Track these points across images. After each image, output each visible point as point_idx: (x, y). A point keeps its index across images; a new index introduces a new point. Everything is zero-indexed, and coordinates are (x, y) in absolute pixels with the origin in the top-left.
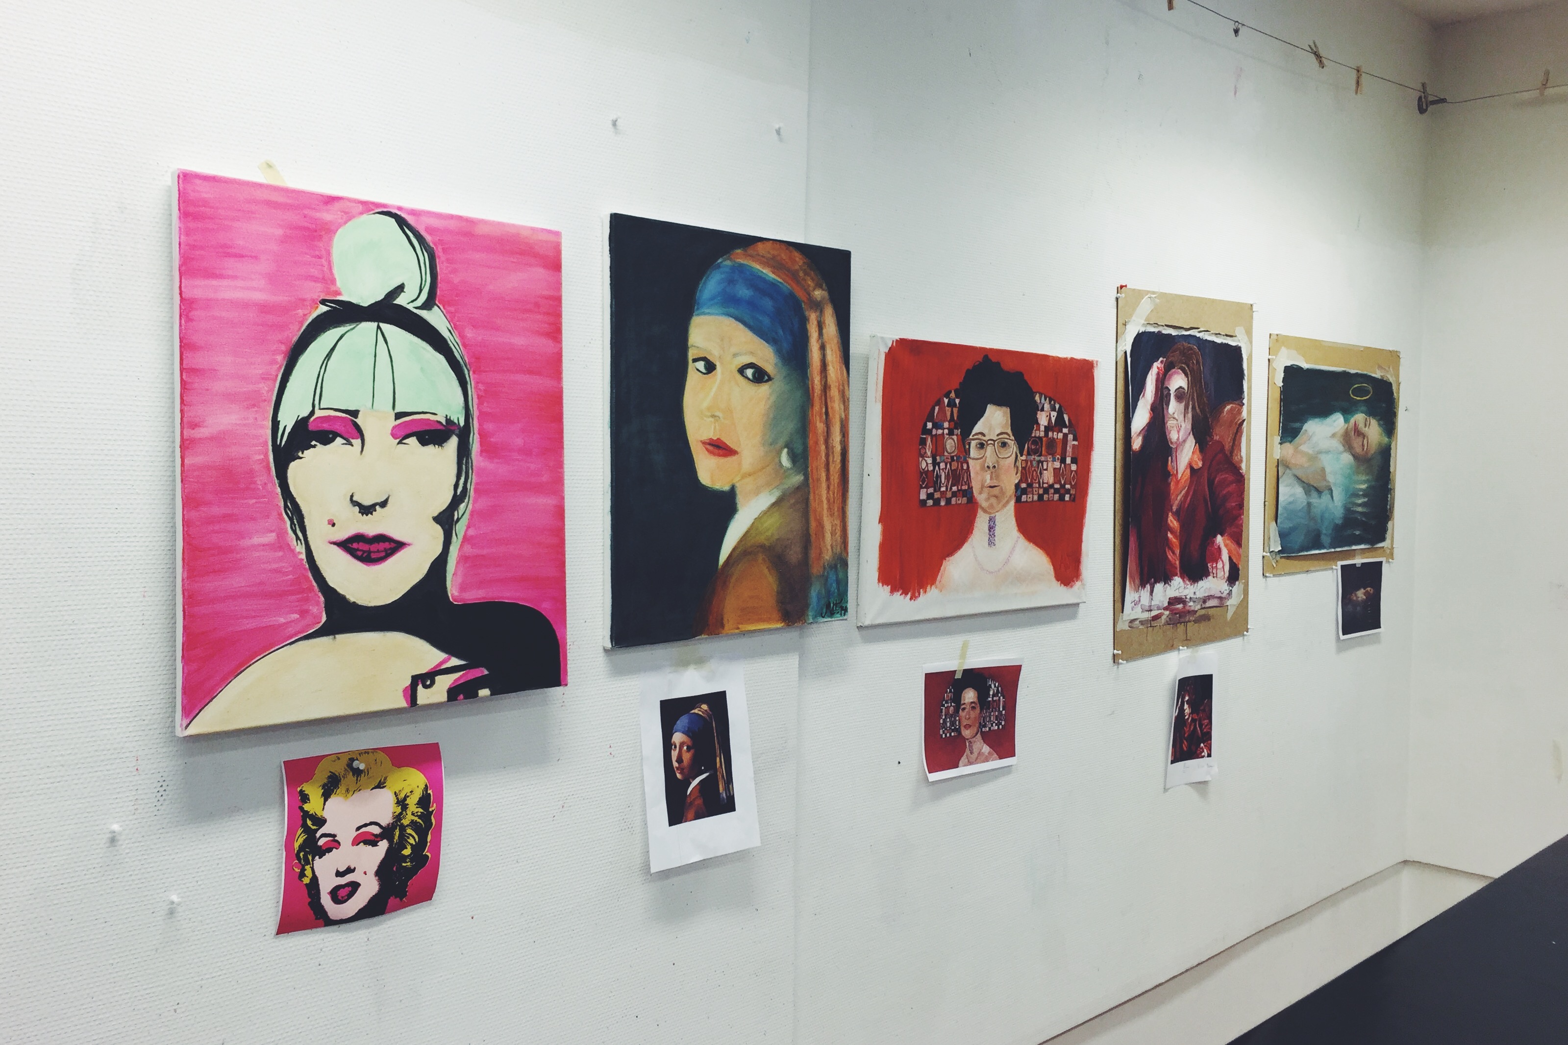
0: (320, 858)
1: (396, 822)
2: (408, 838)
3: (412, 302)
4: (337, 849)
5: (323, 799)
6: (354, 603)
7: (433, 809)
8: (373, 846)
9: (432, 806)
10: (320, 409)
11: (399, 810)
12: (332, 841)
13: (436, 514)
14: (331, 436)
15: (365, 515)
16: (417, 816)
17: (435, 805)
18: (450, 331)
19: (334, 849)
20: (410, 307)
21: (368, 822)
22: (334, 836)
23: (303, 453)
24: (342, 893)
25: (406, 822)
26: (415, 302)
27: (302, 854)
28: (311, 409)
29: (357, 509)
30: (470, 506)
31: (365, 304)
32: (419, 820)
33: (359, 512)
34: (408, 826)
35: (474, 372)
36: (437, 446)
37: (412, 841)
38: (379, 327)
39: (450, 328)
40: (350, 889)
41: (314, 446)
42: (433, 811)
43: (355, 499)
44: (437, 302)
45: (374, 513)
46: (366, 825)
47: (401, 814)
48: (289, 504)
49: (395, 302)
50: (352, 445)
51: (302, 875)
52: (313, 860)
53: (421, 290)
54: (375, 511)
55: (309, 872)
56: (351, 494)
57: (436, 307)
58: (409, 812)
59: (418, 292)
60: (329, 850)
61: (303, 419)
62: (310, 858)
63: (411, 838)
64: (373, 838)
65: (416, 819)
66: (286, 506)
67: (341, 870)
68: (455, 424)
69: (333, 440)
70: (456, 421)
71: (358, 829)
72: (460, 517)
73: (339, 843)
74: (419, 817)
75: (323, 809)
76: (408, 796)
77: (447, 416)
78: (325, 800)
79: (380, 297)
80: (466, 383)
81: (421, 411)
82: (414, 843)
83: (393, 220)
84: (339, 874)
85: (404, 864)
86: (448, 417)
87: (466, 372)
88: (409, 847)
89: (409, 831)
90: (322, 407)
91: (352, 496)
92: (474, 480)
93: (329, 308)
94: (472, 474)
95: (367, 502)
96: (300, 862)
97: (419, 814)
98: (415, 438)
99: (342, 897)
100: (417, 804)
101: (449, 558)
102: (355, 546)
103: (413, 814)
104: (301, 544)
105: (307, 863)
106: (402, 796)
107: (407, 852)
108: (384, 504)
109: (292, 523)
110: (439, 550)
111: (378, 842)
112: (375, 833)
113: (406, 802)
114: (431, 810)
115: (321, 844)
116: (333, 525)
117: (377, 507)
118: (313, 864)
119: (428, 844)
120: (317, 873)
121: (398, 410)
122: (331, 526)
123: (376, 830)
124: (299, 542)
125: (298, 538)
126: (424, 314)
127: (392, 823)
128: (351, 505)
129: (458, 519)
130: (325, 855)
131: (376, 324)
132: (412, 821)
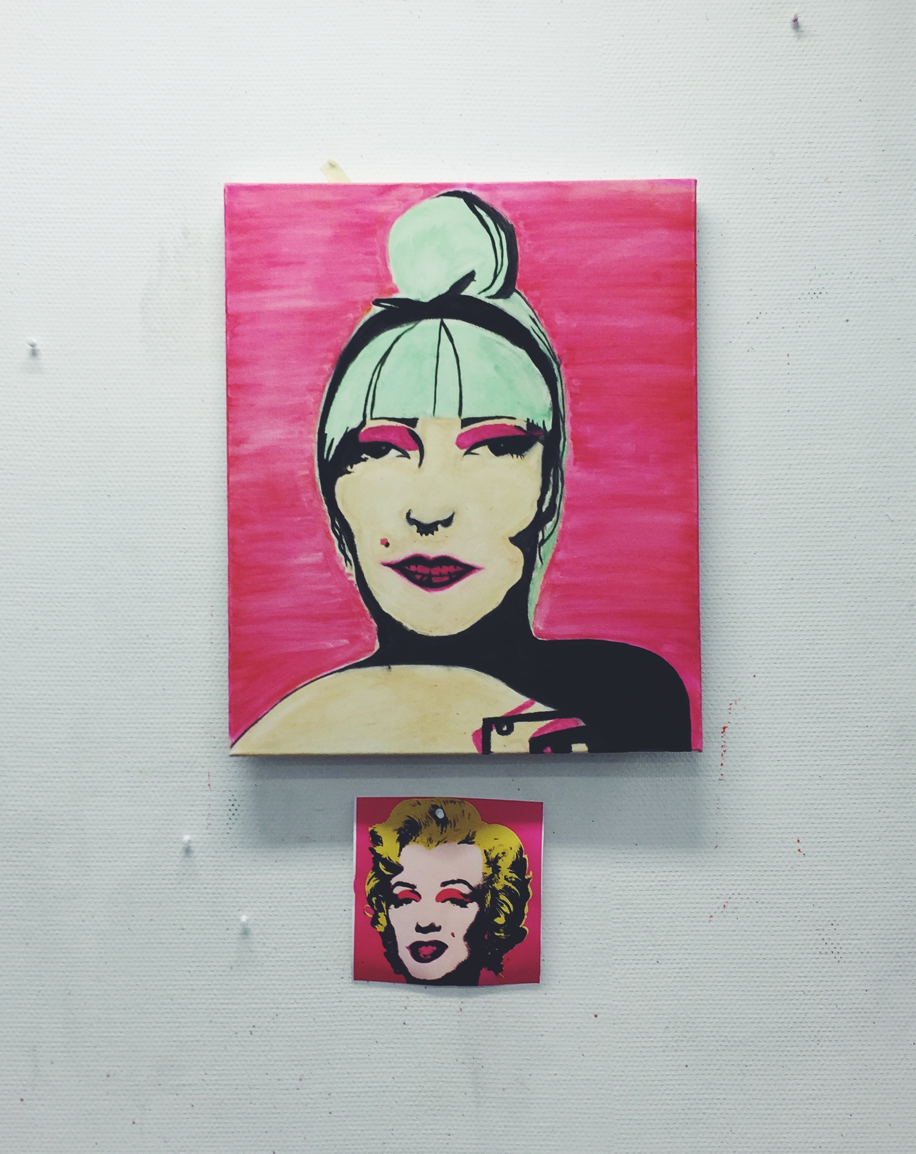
0: (396, 907)
1: (487, 884)
2: (502, 905)
3: (485, 290)
4: (417, 901)
5: (398, 844)
6: (412, 631)
7: (529, 877)
8: (461, 907)
9: (529, 874)
10: (372, 419)
11: (489, 871)
12: (410, 891)
13: (513, 535)
14: (384, 448)
15: (424, 535)
16: (511, 882)
17: (531, 873)
18: (533, 320)
19: (413, 901)
20: (482, 297)
21: (455, 879)
22: (413, 887)
23: (352, 467)
24: (425, 951)
25: (498, 886)
26: (488, 291)
27: (374, 899)
28: (362, 419)
29: (415, 528)
30: (560, 525)
31: (426, 299)
32: (513, 887)
33: (418, 532)
34: (500, 891)
35: (566, 366)
36: (515, 456)
37: (506, 909)
38: (442, 324)
39: (534, 316)
40: (435, 948)
41: (365, 460)
42: (529, 879)
43: (412, 516)
44: (517, 288)
45: (435, 532)
46: (453, 882)
47: (492, 876)
48: (337, 522)
49: (463, 294)
50: (409, 457)
51: (375, 921)
52: (388, 908)
53: (496, 276)
54: (437, 530)
55: (382, 919)
56: (407, 511)
57: (515, 295)
58: (502, 877)
59: (492, 278)
60: (408, 901)
61: (353, 430)
62: (384, 905)
63: (505, 905)
64: (461, 898)
65: (510, 885)
66: (333, 525)
67: (424, 924)
68: (540, 428)
69: (386, 452)
70: (541, 425)
71: (444, 884)
72: (545, 538)
73: (420, 896)
74: (513, 883)
75: (399, 855)
76: (500, 858)
77: (528, 420)
78: (402, 847)
79: (444, 288)
80: (556, 379)
81: (494, 415)
82: (508, 912)
83: (462, 200)
84: (419, 929)
85: (496, 934)
86: (531, 421)
87: (555, 366)
88: (503, 916)
89: (503, 897)
90: (374, 416)
91: (408, 514)
92: (565, 495)
93: (383, 309)
94: (562, 488)
95: (427, 520)
96: (372, 907)
97: (513, 880)
98: (487, 447)
99: (425, 956)
100: (510, 868)
101: (531, 586)
102: (413, 568)
103: (506, 879)
104: (351, 565)
105: (382, 910)
106: (493, 855)
107: (501, 920)
108: (447, 522)
109: (340, 542)
110: (518, 576)
111: (467, 903)
112: (464, 892)
113: (498, 864)
114: (526, 877)
115: (397, 893)
116: (387, 545)
117: (439, 526)
118: (387, 912)
119: (526, 917)
120: (392, 923)
121: (465, 415)
122: (383, 546)
123: (465, 890)
124: (348, 562)
125: (347, 558)
126: (500, 303)
127: (483, 885)
128: (407, 524)
129: (543, 541)
130: (402, 905)
131: (439, 321)
132: (506, 887)
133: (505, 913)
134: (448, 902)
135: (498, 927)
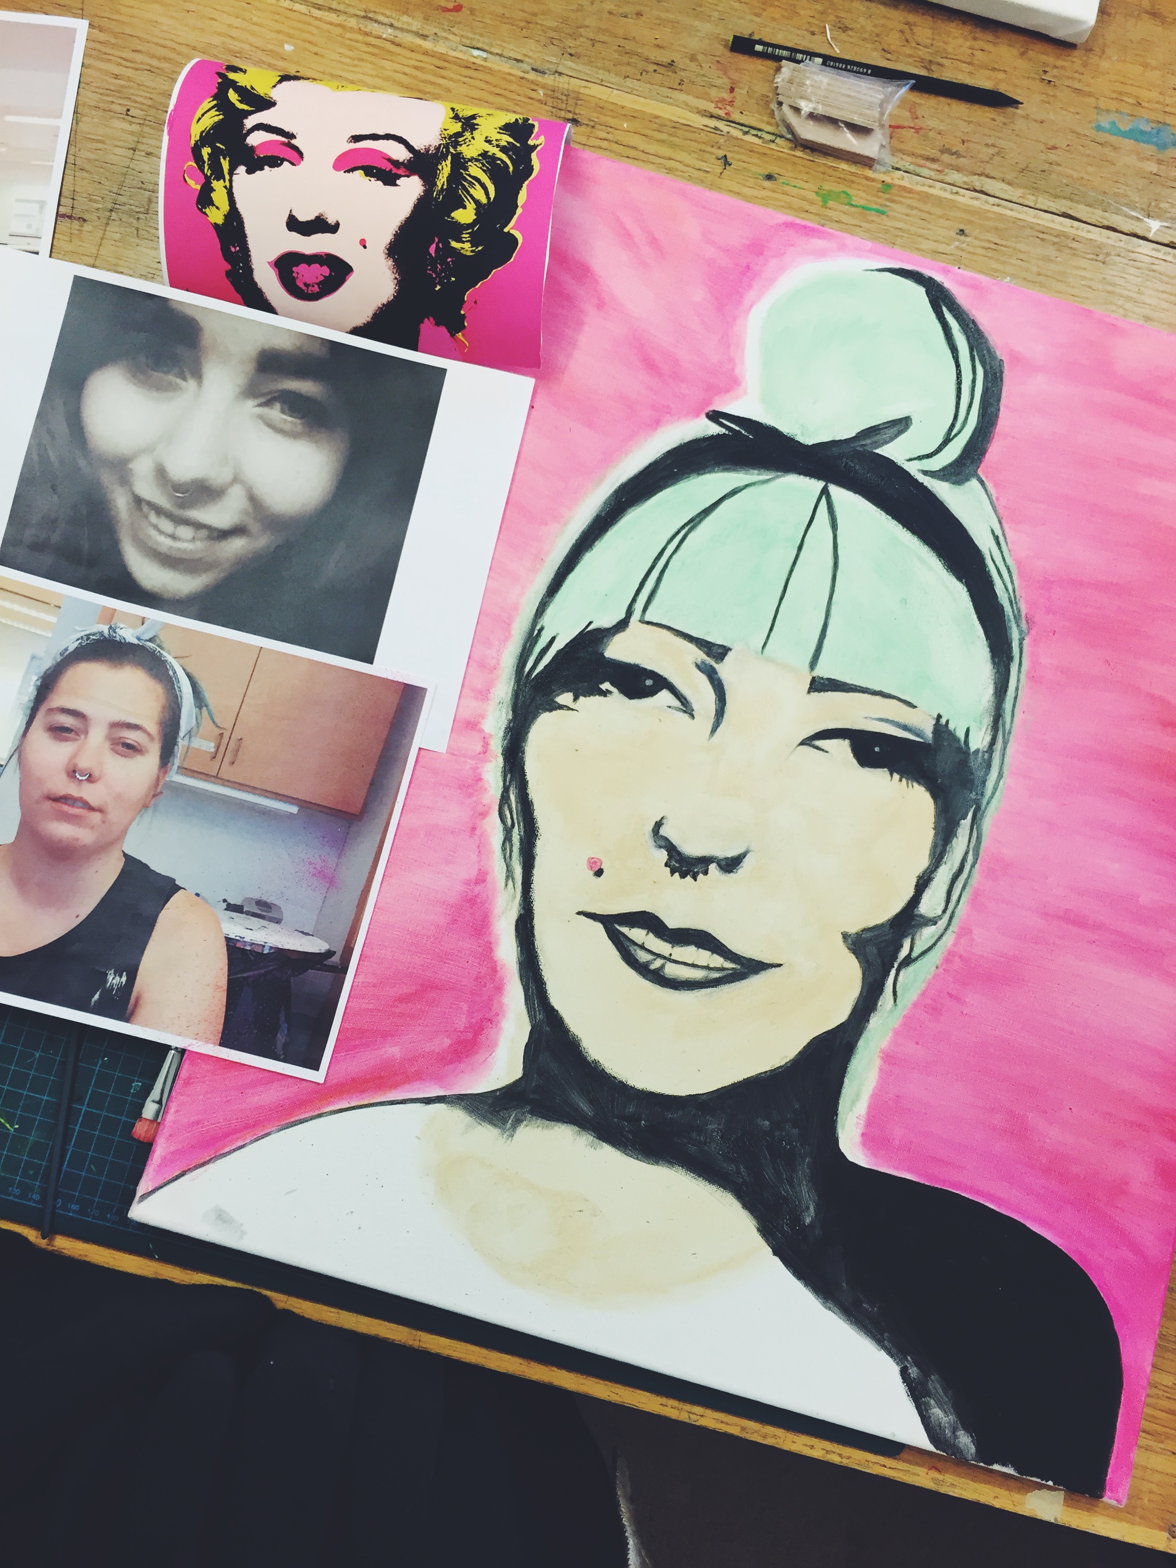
20: (913, 469)
31: (808, 439)
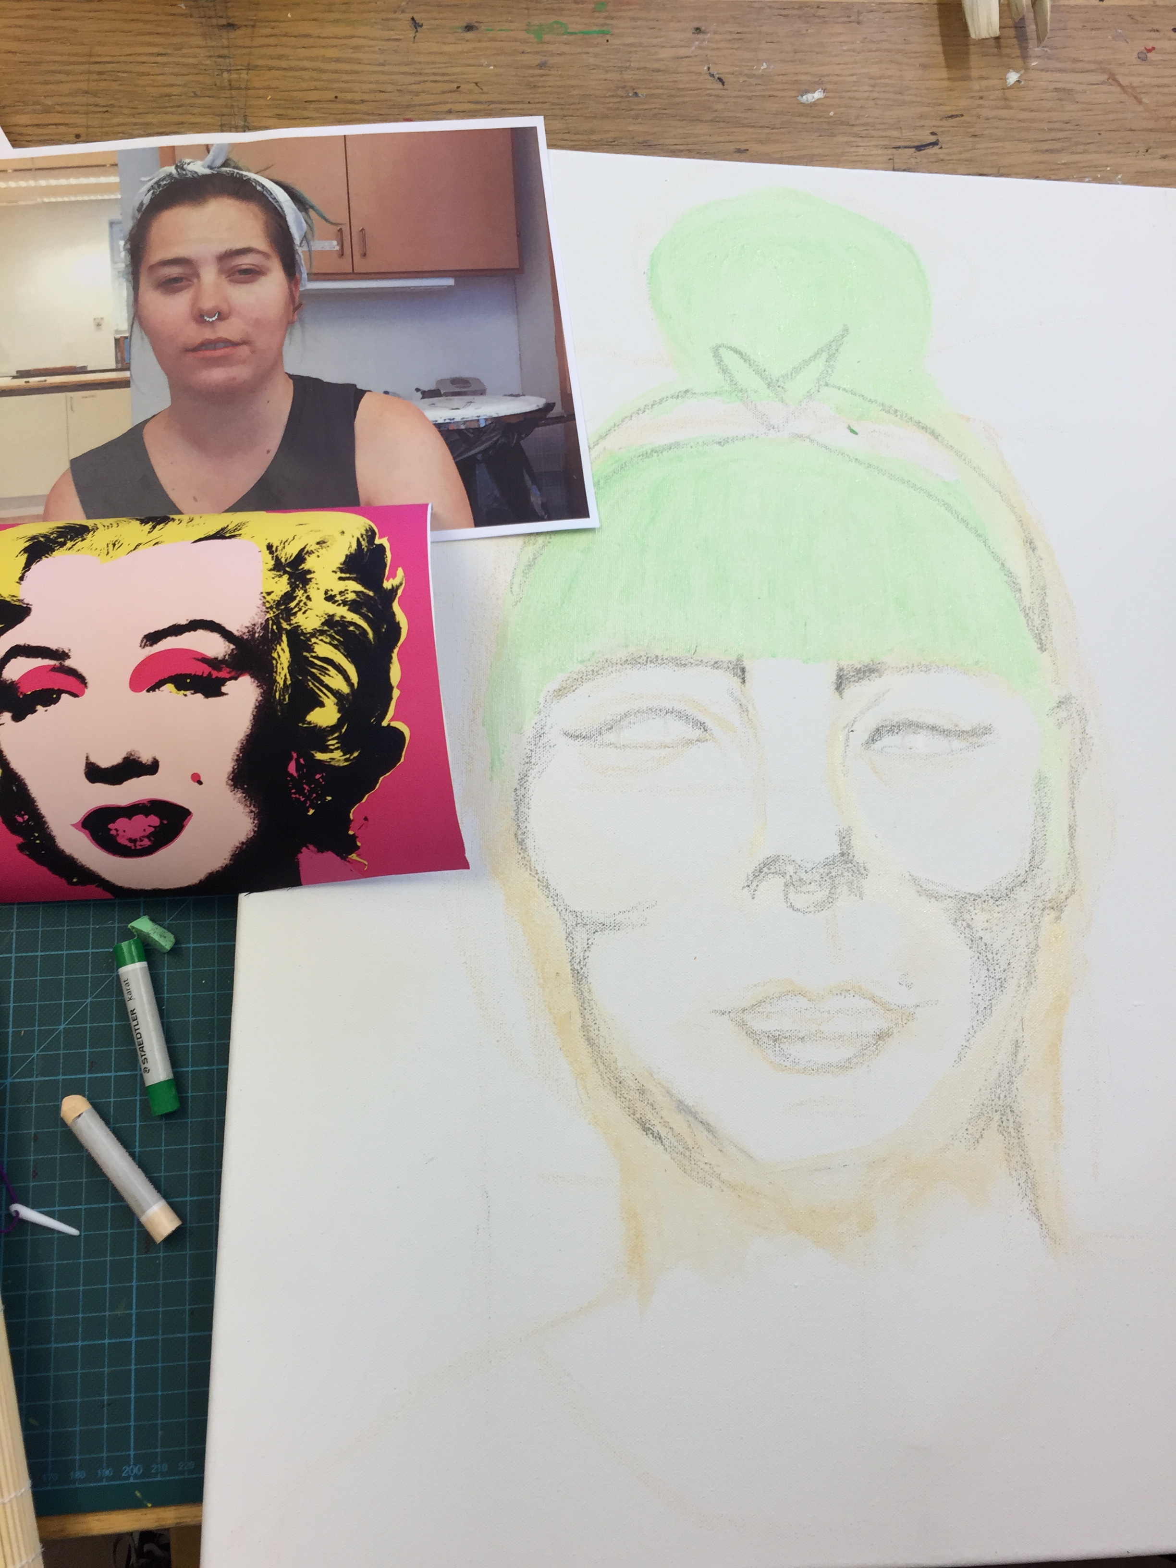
7: (396, 582)
25: (309, 621)
107: (326, 716)
112: (211, 655)
123: (213, 647)
132: (330, 621)
133: (336, 693)
134: (169, 687)
135: (319, 738)
